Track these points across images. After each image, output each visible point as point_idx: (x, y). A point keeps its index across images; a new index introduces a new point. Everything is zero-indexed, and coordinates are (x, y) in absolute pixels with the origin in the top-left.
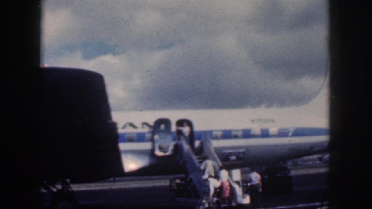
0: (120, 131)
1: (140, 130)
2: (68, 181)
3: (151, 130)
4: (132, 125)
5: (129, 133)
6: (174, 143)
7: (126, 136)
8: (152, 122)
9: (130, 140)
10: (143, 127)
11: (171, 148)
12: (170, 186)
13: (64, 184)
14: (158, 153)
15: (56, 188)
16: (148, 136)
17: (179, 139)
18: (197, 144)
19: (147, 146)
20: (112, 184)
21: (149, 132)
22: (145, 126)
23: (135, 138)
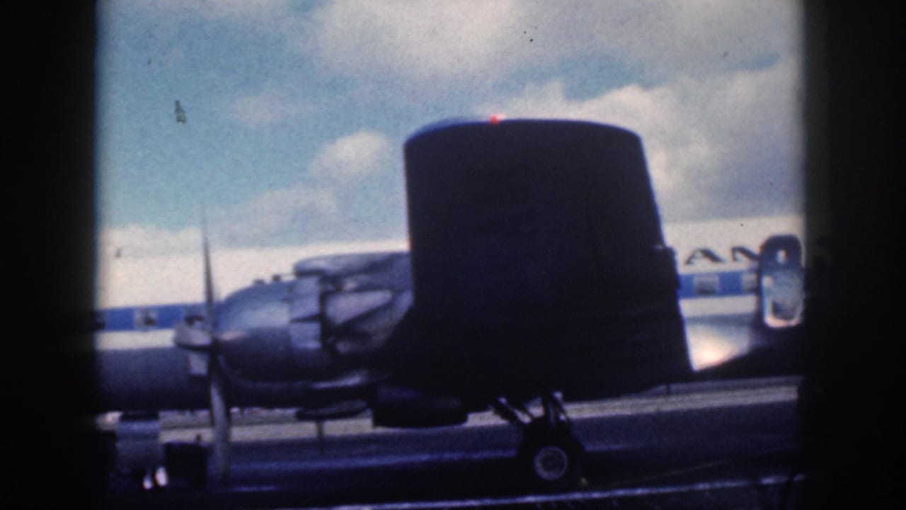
0: (682, 269)
1: (728, 266)
2: (558, 395)
3: (755, 264)
4: (709, 255)
5: (701, 275)
7: (696, 281)
8: (755, 248)
9: (705, 291)
10: (735, 259)
11: (800, 308)
13: (549, 403)
14: (772, 321)
15: (530, 415)
16: (748, 279)
19: (744, 305)
20: (662, 400)
21: (751, 271)
22: (739, 255)
23: (717, 288)
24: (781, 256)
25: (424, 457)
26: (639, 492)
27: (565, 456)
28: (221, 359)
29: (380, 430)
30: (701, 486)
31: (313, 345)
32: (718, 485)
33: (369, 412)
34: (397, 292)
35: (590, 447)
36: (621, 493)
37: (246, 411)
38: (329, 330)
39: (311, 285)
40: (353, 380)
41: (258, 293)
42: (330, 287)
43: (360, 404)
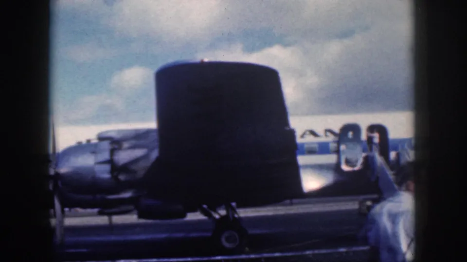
0: (299, 140)
1: (323, 139)
2: (234, 204)
3: (337, 139)
4: (313, 133)
5: (307, 144)
6: (364, 155)
7: (306, 146)
8: (337, 130)
9: (311, 152)
10: (326, 136)
11: (361, 161)
12: (360, 209)
13: (229, 208)
14: (345, 168)
15: (219, 214)
16: (333, 146)
17: (371, 149)
18: (393, 155)
19: (331, 159)
20: (289, 207)
21: (334, 142)
22: (329, 134)
23: (317, 149)
24: (350, 134)
25: (164, 236)
26: (277, 255)
27: (237, 236)
28: (59, 183)
29: (142, 221)
30: (308, 252)
31: (107, 176)
32: (316, 252)
33: (136, 212)
34: (151, 150)
35: (251, 231)
36: (266, 255)
37: (73, 210)
38: (115, 168)
39: (106, 145)
40: (127, 195)
41: (80, 148)
42: (116, 146)
43: (131, 207)
